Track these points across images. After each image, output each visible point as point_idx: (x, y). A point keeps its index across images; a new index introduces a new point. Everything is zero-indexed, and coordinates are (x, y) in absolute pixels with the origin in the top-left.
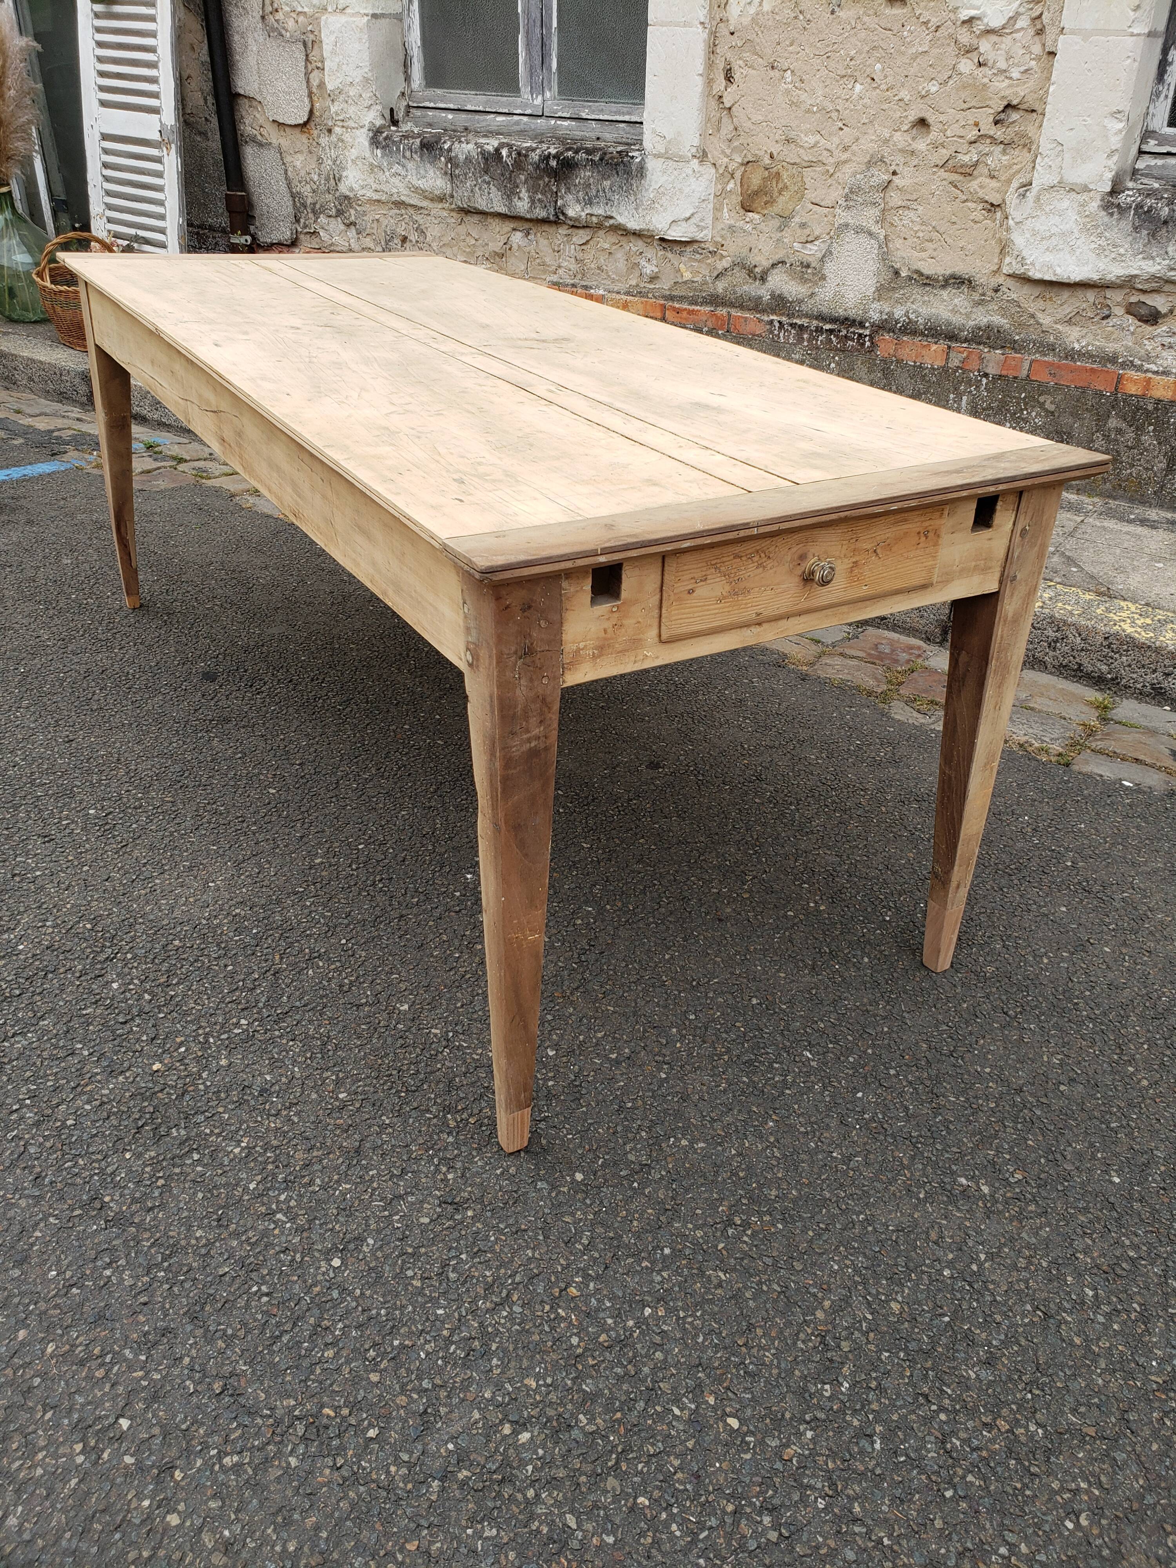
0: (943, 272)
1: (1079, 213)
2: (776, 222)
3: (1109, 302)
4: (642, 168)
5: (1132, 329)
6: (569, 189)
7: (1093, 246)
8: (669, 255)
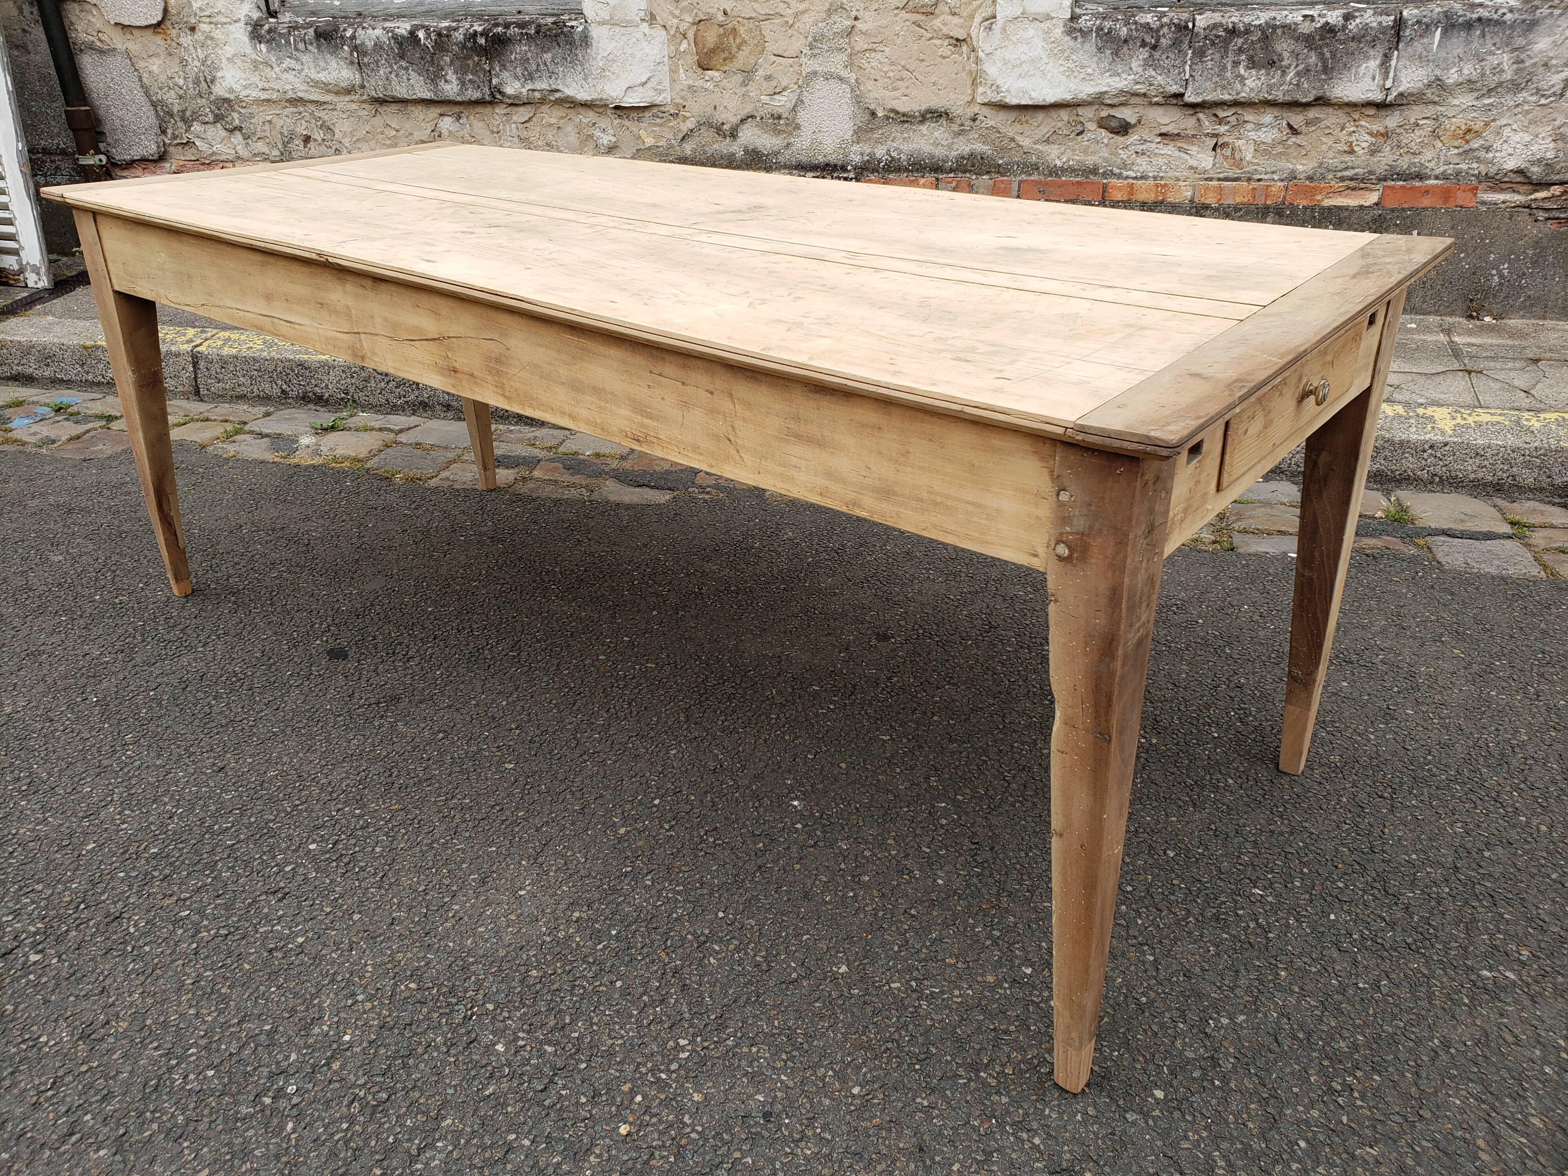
0: (918, 108)
1: (1045, 40)
2: (739, 78)
3: (1082, 119)
4: (586, 37)
5: (1106, 141)
6: (504, 66)
7: (1062, 69)
8: (626, 123)
